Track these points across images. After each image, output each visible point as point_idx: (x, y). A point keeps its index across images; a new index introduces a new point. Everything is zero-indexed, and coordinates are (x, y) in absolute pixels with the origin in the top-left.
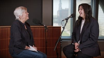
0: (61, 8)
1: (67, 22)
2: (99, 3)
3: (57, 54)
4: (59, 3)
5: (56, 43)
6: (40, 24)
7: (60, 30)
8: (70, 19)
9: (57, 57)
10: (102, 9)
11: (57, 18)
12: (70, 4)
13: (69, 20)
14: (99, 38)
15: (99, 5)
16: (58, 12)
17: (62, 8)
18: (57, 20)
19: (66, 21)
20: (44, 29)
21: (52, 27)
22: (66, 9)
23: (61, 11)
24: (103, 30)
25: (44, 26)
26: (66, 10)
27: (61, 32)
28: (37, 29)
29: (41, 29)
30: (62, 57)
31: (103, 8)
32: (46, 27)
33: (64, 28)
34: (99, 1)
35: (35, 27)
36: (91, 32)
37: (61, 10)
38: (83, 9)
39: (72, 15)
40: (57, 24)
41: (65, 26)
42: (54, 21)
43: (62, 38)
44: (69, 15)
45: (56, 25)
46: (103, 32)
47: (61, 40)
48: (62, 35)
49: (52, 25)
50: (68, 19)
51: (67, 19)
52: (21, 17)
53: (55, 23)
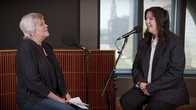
0: (114, 15)
1: (126, 41)
2: (187, 5)
3: (108, 102)
4: (110, 6)
5: (106, 81)
6: (76, 45)
7: (114, 56)
8: (131, 36)
9: (107, 107)
10: (193, 18)
11: (107, 35)
12: (132, 7)
13: (131, 38)
14: (185, 72)
15: (187, 10)
16: (109, 22)
17: (116, 16)
18: (108, 38)
19: (124, 39)
20: (84, 55)
21: (98, 52)
22: (124, 16)
23: (115, 22)
24: (194, 56)
25: (82, 49)
26: (125, 20)
27: (114, 60)
28: (70, 54)
29: (78, 55)
30: (116, 109)
31: (195, 16)
32: (86, 51)
33: (120, 53)
34: (188, 2)
35: (65, 52)
36: (170, 60)
37: (114, 18)
38: (154, 18)
39: (135, 28)
40: (108, 45)
41: (122, 50)
42: (101, 39)
43: (116, 72)
44: (131, 28)
45: (105, 47)
46: (193, 61)
47: (115, 75)
48: (118, 67)
49: (99, 47)
50: (129, 35)
51: (126, 37)
52: (33, 34)
53: (103, 43)
